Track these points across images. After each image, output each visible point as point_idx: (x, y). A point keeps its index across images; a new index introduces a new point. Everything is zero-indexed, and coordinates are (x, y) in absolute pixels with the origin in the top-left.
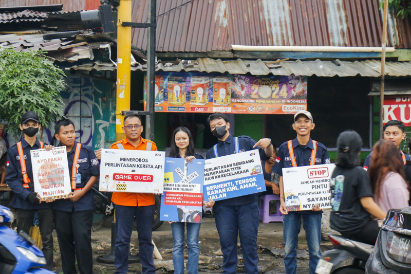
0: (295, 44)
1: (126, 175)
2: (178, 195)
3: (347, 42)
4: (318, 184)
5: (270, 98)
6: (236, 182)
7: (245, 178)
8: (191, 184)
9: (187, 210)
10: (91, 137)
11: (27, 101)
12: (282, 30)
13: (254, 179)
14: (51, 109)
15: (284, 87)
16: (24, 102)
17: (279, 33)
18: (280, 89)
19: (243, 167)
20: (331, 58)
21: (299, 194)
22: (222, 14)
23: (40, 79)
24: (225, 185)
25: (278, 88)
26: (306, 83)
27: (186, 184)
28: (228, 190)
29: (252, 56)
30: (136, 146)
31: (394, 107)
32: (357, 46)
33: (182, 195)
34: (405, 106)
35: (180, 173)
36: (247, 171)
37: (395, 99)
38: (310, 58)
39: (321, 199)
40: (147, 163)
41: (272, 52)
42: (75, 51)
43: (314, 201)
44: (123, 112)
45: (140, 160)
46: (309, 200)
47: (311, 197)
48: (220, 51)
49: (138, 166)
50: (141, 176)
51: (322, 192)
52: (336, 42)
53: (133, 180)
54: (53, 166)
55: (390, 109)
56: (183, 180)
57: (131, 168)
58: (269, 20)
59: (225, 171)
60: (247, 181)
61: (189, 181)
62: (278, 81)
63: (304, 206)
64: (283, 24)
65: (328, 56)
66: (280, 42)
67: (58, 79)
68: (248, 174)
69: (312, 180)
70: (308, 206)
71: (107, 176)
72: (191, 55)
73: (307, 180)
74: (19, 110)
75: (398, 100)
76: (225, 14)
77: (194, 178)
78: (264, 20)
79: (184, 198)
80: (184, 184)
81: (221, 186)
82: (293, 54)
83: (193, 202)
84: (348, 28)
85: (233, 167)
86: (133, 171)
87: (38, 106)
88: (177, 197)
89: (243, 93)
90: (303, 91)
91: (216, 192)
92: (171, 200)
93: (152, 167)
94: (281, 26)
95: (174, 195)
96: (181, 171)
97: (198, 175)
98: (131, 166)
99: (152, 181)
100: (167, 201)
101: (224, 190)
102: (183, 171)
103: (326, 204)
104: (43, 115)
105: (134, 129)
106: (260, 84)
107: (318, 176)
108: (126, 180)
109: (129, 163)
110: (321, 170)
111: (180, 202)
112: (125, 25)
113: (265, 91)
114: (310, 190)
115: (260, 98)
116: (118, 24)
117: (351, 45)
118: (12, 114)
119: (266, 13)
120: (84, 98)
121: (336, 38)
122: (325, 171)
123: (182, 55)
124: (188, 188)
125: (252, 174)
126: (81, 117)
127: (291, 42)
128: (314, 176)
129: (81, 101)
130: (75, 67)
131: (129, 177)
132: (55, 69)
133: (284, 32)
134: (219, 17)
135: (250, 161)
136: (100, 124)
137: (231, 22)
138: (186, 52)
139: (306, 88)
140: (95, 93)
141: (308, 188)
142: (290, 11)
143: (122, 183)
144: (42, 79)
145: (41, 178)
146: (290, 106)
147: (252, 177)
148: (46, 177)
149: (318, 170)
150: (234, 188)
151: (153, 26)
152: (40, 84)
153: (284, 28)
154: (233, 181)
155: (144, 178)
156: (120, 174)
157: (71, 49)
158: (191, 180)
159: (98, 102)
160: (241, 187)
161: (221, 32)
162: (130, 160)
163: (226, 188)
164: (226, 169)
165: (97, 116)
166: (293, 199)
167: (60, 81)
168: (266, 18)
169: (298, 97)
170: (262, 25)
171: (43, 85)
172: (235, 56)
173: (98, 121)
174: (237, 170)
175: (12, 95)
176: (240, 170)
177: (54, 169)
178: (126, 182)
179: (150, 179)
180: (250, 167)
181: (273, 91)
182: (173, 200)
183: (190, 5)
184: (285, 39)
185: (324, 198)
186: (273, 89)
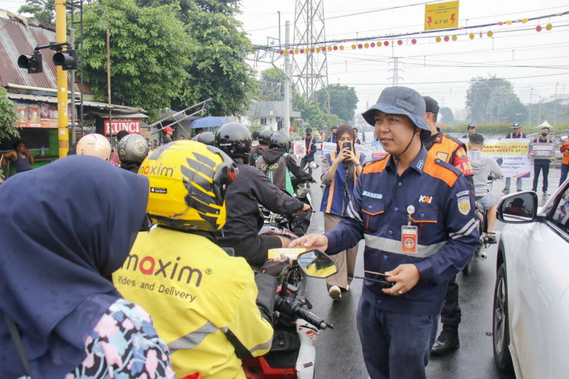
29: (17, 92)
34: (117, 124)
58: (18, 69)
75: (114, 121)
89: (46, 115)
115: (54, 118)
172: (8, 90)
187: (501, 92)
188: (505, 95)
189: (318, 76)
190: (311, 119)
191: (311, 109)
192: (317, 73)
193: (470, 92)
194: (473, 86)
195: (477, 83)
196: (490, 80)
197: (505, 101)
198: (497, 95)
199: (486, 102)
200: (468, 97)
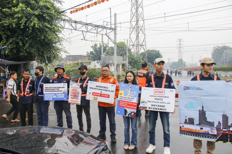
1: (98, 93)
2: (125, 102)
4: (158, 98)
6: (57, 94)
7: (60, 94)
8: (132, 98)
9: (129, 111)
13: (64, 95)
19: (60, 89)
21: (148, 101)
24: (52, 95)
27: (129, 97)
28: (53, 97)
30: (105, 80)
33: (127, 103)
35: (127, 91)
36: (62, 91)
39: (158, 106)
40: (108, 89)
43: (155, 106)
45: (104, 87)
46: (152, 105)
47: (153, 104)
49: (103, 90)
50: (104, 94)
51: (159, 103)
53: (101, 96)
54: (76, 90)
56: (128, 95)
57: (100, 91)
59: (53, 89)
60: (61, 95)
61: (131, 96)
63: (149, 108)
68: (62, 92)
69: (155, 95)
70: (151, 108)
71: (90, 93)
73: (153, 95)
77: (134, 95)
79: (128, 105)
80: (128, 97)
81: (51, 95)
83: (132, 107)
85: (56, 88)
86: (101, 92)
88: (125, 103)
91: (48, 97)
92: (122, 104)
93: (110, 91)
95: (123, 102)
96: (127, 90)
97: (136, 93)
98: (100, 90)
99: (109, 97)
100: (120, 105)
101: (51, 97)
102: (129, 90)
103: (160, 109)
105: (105, 72)
107: (159, 93)
108: (98, 96)
109: (100, 88)
110: (161, 91)
111: (126, 106)
114: (154, 100)
122: (163, 92)
124: (130, 99)
125: (63, 92)
128: (157, 93)
131: (99, 95)
135: (63, 87)
141: (153, 99)
143: (96, 97)
145: (71, 94)
147: (63, 94)
148: (73, 94)
149: (159, 91)
150: (55, 97)
154: (56, 94)
155: (105, 96)
156: (95, 93)
158: (132, 96)
160: (58, 97)
162: (100, 87)
163: (52, 96)
164: (54, 89)
166: (144, 103)
174: (58, 90)
176: (59, 90)
177: (76, 92)
178: (98, 97)
179: (108, 96)
180: (63, 90)
182: (123, 105)
185: (160, 106)
187: (228, 52)
188: (230, 54)
189: (141, 45)
190: (138, 65)
191: (138, 60)
192: (141, 44)
193: (213, 53)
194: (215, 50)
195: (216, 49)
196: (223, 47)
197: (230, 56)
198: (226, 53)
199: (221, 57)
200: (212, 55)
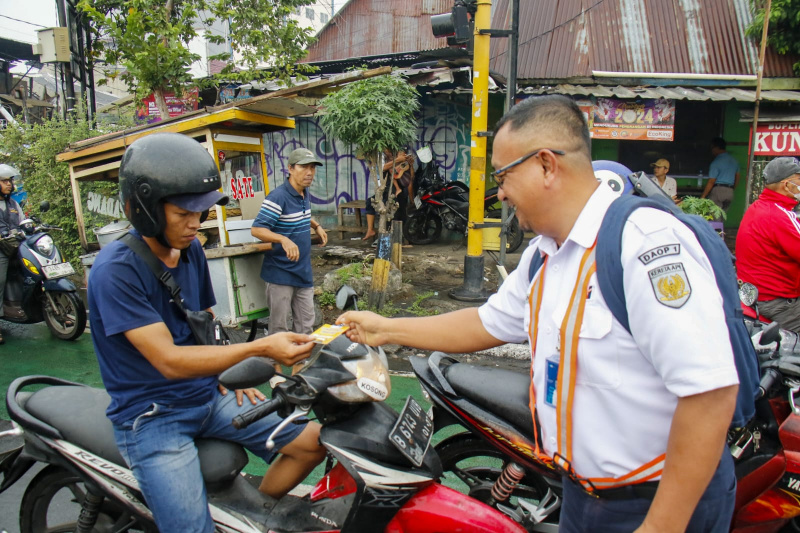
0: (656, 71)
3: (708, 70)
5: (635, 123)
10: (454, 161)
11: (374, 121)
12: (642, 57)
14: (401, 130)
15: (650, 112)
16: (370, 122)
17: (640, 60)
18: (646, 114)
20: (691, 85)
22: (583, 42)
23: (389, 98)
25: (643, 113)
26: (673, 108)
29: (612, 83)
31: (766, 135)
32: (719, 73)
34: (778, 134)
37: (768, 126)
38: (671, 85)
41: (632, 78)
42: (436, 75)
44: (478, 133)
48: (581, 77)
52: (698, 70)
55: (761, 137)
58: (630, 47)
62: (644, 106)
64: (644, 51)
65: (689, 84)
66: (641, 68)
67: (411, 98)
72: (552, 82)
74: (365, 131)
75: (771, 128)
76: (586, 42)
78: (625, 47)
82: (654, 81)
84: (709, 57)
87: (387, 126)
89: (606, 117)
90: (670, 117)
94: (642, 53)
104: (391, 136)
106: (624, 109)
112: (482, 32)
113: (629, 116)
115: (624, 123)
116: (475, 33)
117: (713, 73)
118: (359, 136)
119: (626, 41)
120: (449, 125)
121: (698, 65)
123: (542, 82)
126: (446, 142)
127: (652, 69)
129: (446, 127)
130: (436, 91)
132: (407, 87)
133: (645, 59)
134: (579, 44)
136: (462, 149)
137: (592, 49)
138: (546, 79)
139: (673, 113)
140: (459, 119)
142: (651, 39)
144: (392, 98)
146: (656, 132)
151: (515, 33)
152: (389, 103)
153: (645, 55)
157: (432, 73)
159: (461, 128)
161: (582, 59)
165: (460, 142)
167: (413, 100)
168: (627, 45)
169: (664, 122)
170: (623, 52)
171: (394, 104)
172: (596, 81)
173: (461, 146)
175: (358, 115)
181: (638, 116)
183: (550, 34)
184: (646, 65)
186: (638, 113)
